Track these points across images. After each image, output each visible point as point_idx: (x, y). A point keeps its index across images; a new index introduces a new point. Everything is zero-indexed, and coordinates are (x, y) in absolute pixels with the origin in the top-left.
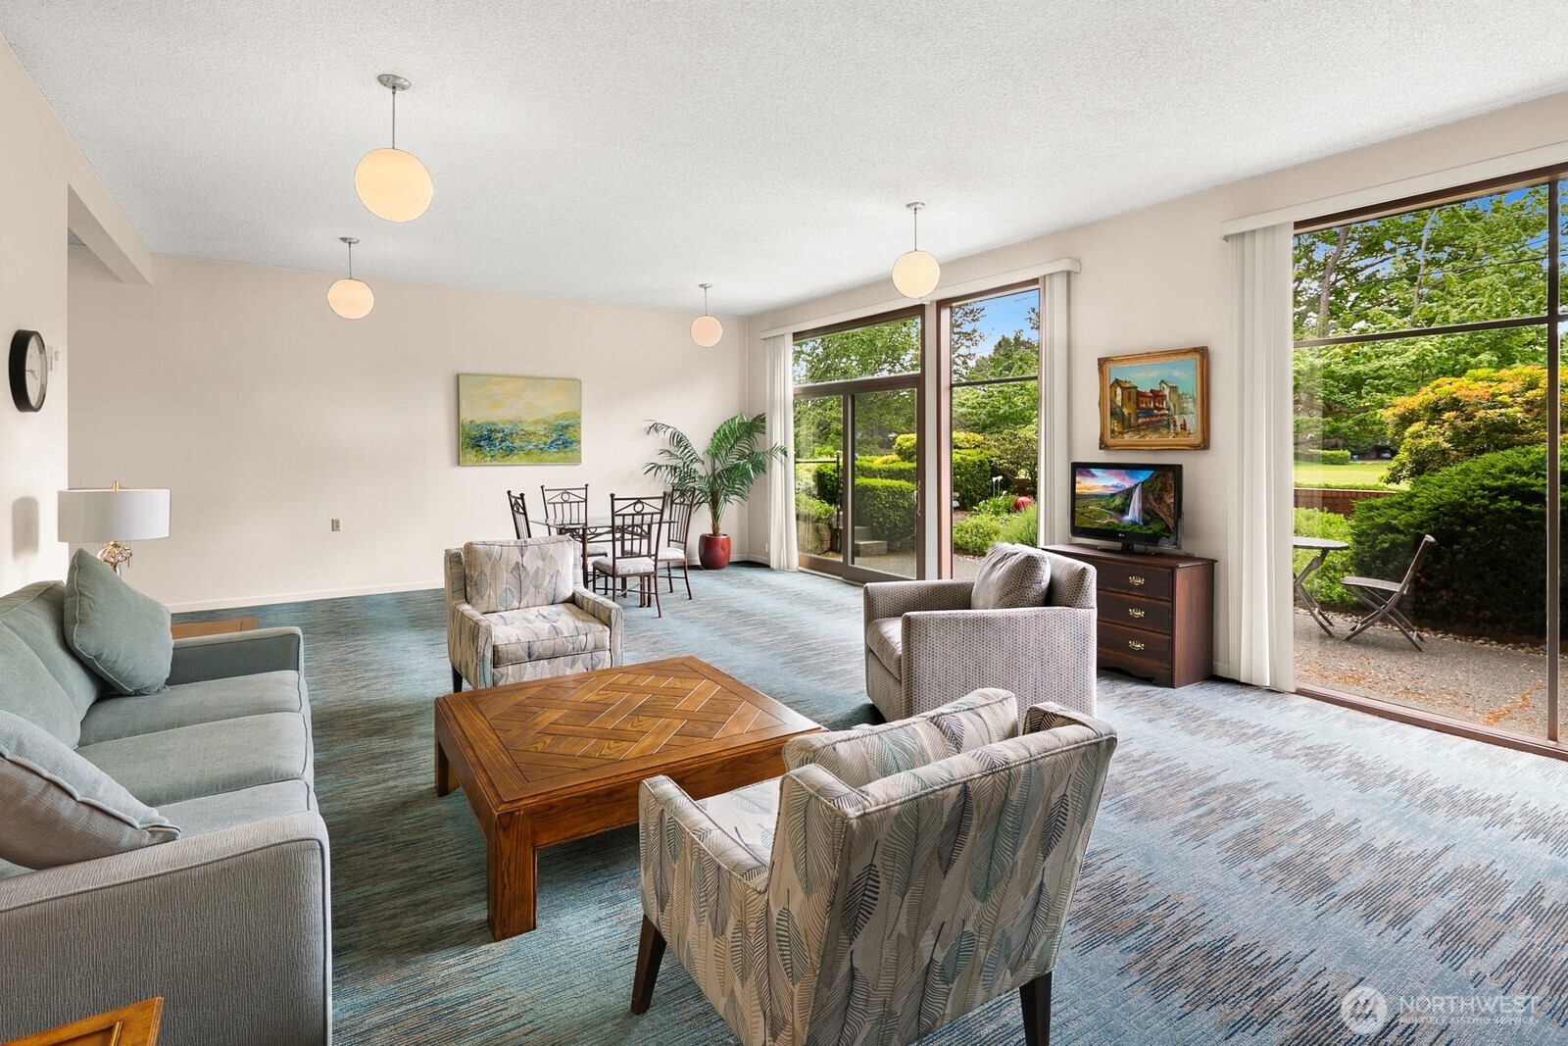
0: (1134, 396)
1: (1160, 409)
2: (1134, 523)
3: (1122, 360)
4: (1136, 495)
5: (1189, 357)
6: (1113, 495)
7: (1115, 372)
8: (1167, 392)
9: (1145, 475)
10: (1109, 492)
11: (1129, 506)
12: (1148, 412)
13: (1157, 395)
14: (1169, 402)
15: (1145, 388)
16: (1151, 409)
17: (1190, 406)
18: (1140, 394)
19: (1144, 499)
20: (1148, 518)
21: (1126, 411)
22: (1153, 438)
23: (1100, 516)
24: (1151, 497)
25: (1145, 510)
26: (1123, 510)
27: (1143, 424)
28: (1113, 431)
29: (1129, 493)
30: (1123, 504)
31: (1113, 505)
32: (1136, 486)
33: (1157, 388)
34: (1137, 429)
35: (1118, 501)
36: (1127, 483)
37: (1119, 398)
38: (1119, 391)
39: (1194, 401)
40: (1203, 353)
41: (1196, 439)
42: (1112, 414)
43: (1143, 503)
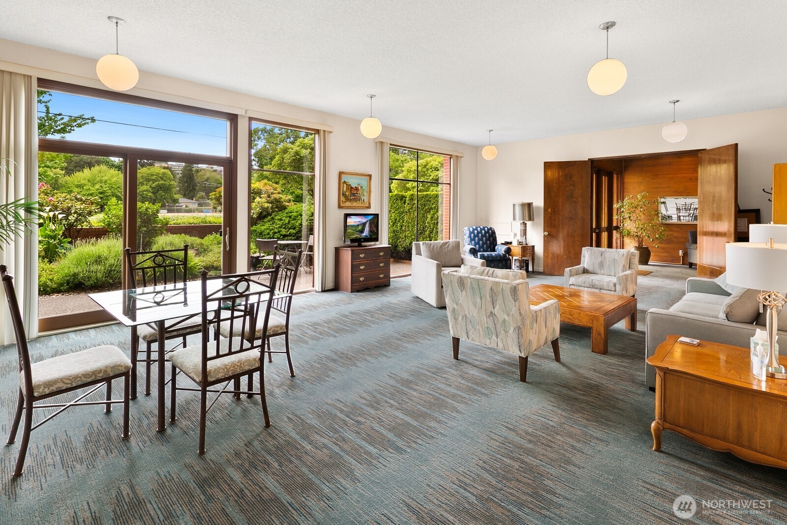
0: (350, 188)
1: (357, 194)
2: (366, 236)
3: (347, 174)
4: (367, 225)
5: (366, 177)
6: (358, 225)
7: (344, 178)
8: (359, 188)
9: (371, 217)
10: (356, 224)
11: (364, 230)
12: (354, 195)
13: (357, 189)
14: (360, 192)
15: (353, 186)
16: (355, 194)
17: (365, 194)
18: (352, 188)
19: (370, 226)
20: (372, 234)
21: (347, 194)
22: (355, 204)
23: (353, 234)
24: (373, 225)
25: (371, 231)
26: (362, 231)
27: (352, 199)
28: (342, 201)
29: (364, 224)
30: (362, 229)
31: (358, 229)
32: (367, 221)
33: (357, 186)
34: (350, 200)
35: (360, 228)
36: (363, 220)
37: (345, 188)
38: (345, 185)
39: (367, 192)
40: (370, 176)
41: (367, 205)
42: (343, 194)
43: (370, 228)
